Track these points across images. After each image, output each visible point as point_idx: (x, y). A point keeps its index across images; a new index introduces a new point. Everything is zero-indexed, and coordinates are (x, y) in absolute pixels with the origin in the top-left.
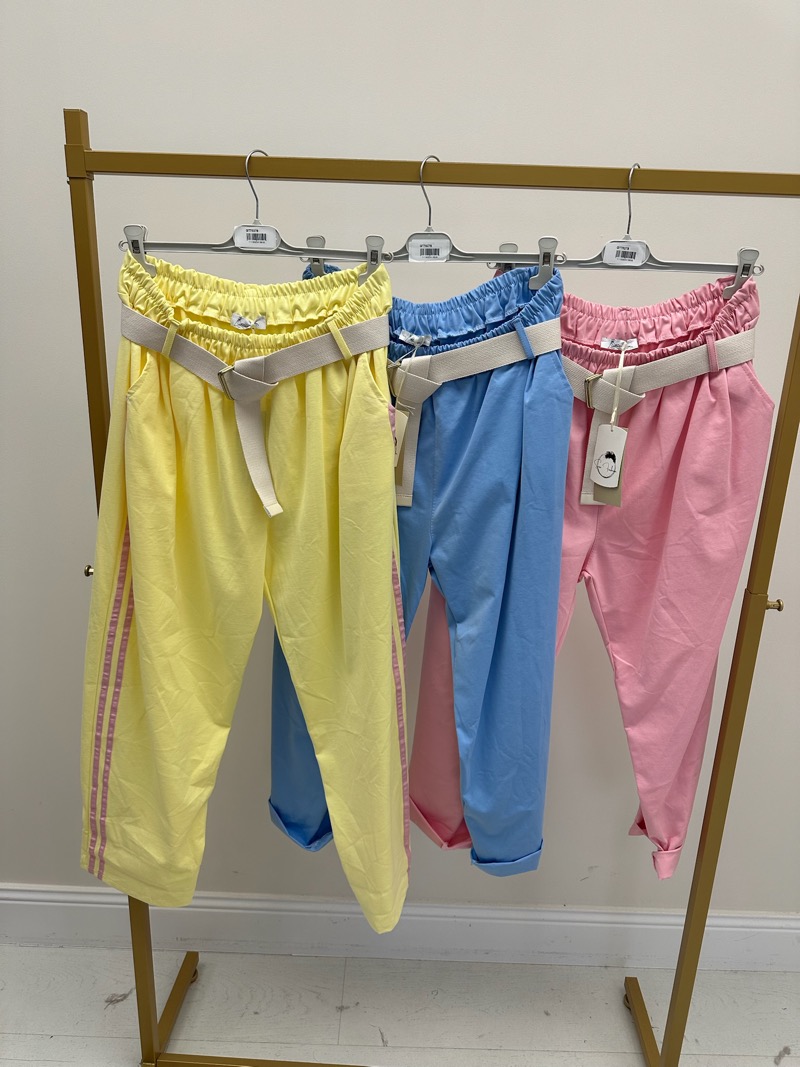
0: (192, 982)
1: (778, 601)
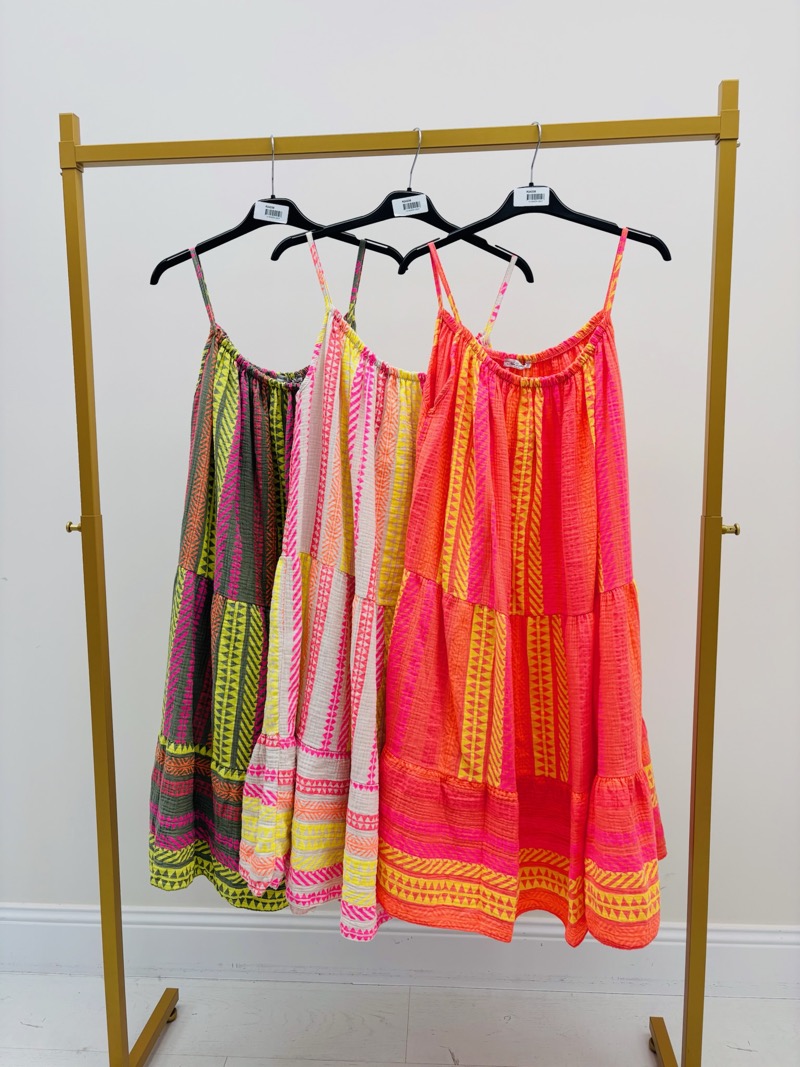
0: (169, 1022)
1: (735, 526)
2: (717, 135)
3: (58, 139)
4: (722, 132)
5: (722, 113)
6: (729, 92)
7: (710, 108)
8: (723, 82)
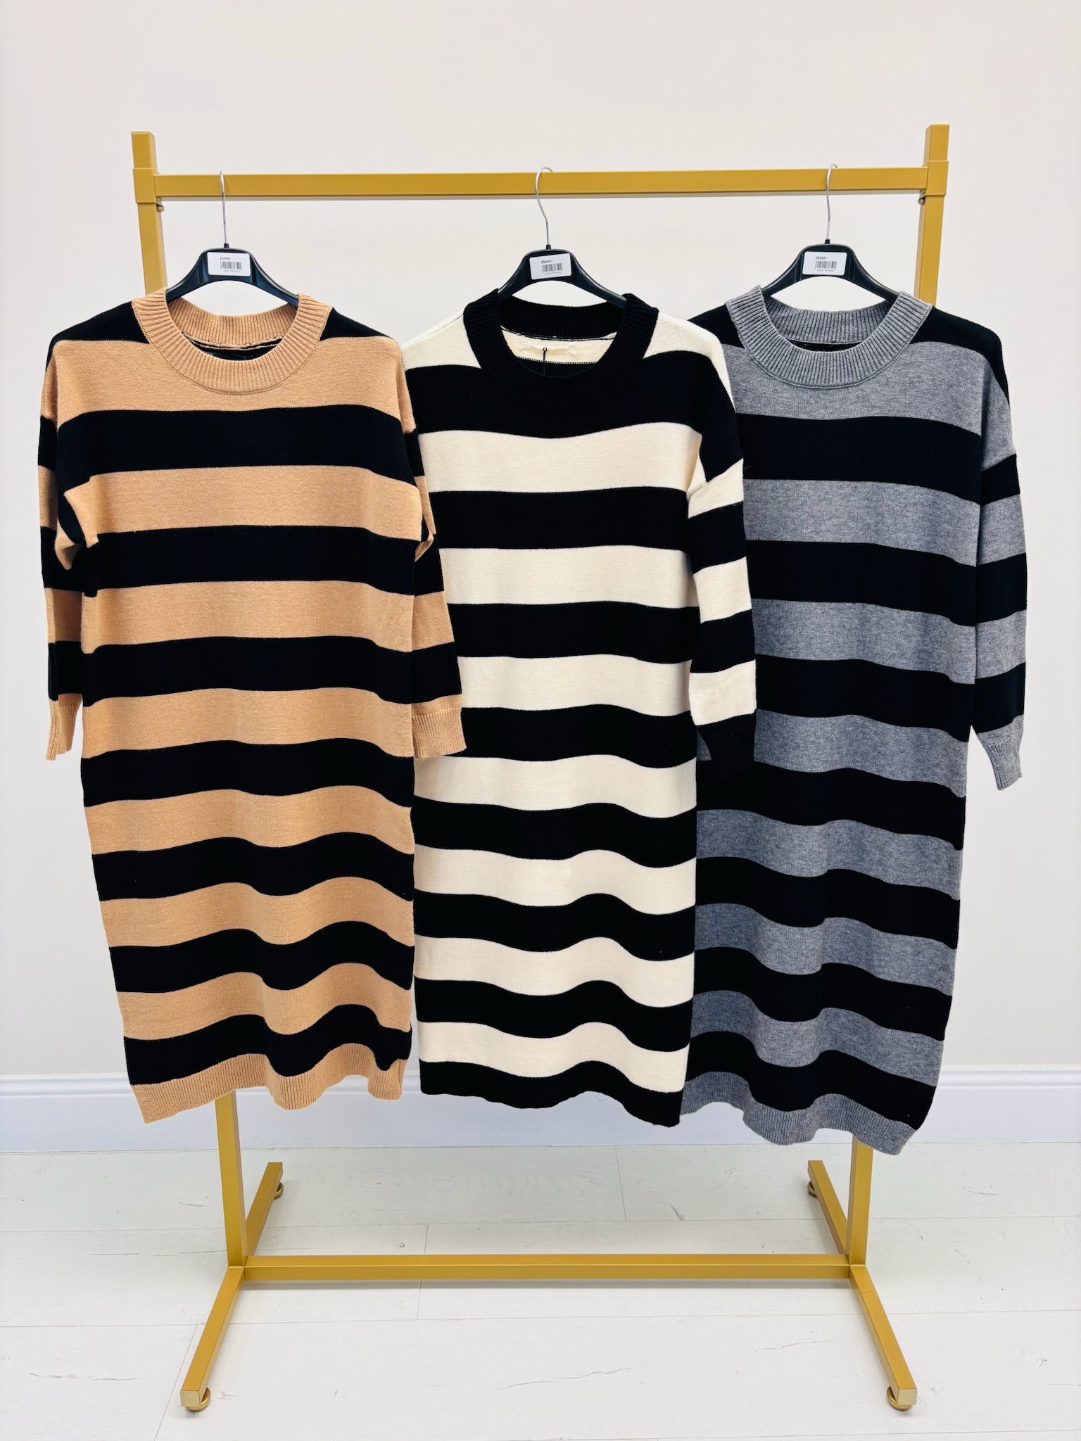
0: (276, 1198)
2: (923, 191)
3: (130, 165)
4: (927, 185)
5: (927, 163)
6: (938, 138)
8: (931, 126)
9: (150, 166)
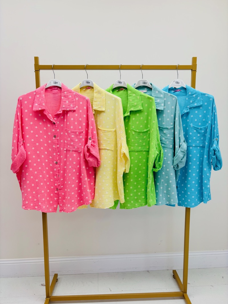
0: (56, 282)
2: (192, 70)
3: (34, 63)
4: (193, 68)
5: (192, 64)
6: (194, 60)
7: (190, 63)
8: (193, 57)
9: (38, 63)
